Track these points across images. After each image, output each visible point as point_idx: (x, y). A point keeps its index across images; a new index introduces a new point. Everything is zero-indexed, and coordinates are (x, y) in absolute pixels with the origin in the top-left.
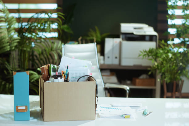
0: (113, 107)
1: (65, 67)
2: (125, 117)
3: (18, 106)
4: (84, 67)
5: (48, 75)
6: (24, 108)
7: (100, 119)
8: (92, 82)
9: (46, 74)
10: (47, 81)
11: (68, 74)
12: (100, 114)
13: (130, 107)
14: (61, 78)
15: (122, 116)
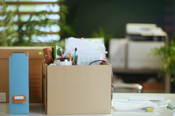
0: (130, 101)
1: (73, 50)
2: (147, 111)
3: (14, 96)
4: (95, 50)
5: (52, 58)
6: (22, 98)
7: (117, 113)
8: (107, 66)
9: (50, 57)
10: (52, 64)
11: (76, 58)
12: (115, 108)
13: (150, 101)
14: (69, 60)
15: (144, 109)
